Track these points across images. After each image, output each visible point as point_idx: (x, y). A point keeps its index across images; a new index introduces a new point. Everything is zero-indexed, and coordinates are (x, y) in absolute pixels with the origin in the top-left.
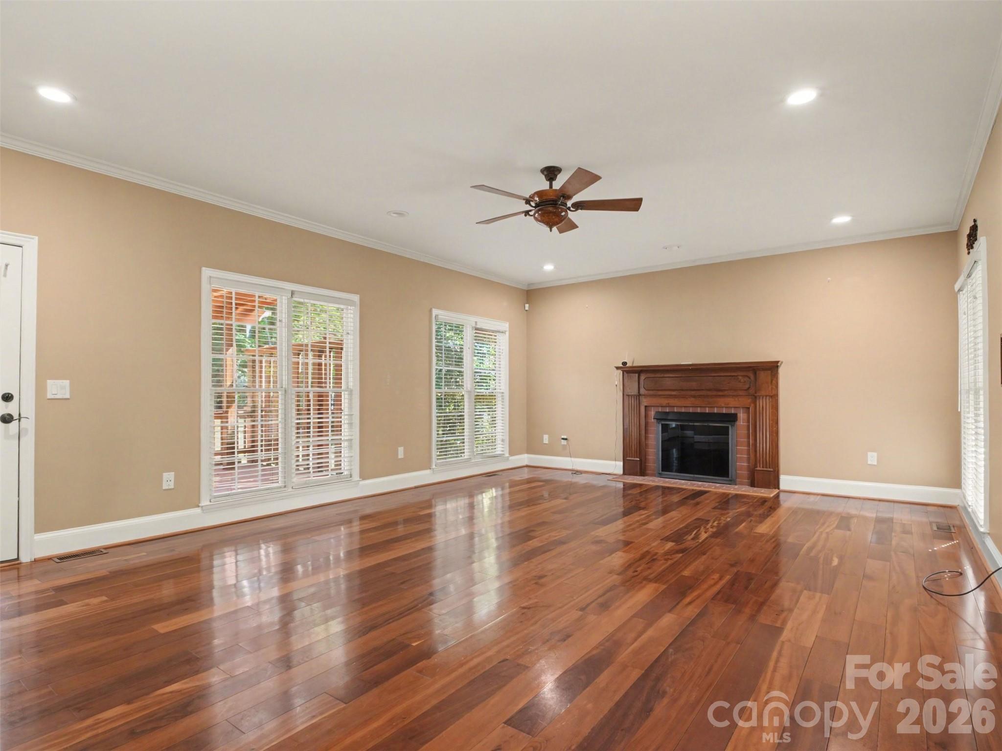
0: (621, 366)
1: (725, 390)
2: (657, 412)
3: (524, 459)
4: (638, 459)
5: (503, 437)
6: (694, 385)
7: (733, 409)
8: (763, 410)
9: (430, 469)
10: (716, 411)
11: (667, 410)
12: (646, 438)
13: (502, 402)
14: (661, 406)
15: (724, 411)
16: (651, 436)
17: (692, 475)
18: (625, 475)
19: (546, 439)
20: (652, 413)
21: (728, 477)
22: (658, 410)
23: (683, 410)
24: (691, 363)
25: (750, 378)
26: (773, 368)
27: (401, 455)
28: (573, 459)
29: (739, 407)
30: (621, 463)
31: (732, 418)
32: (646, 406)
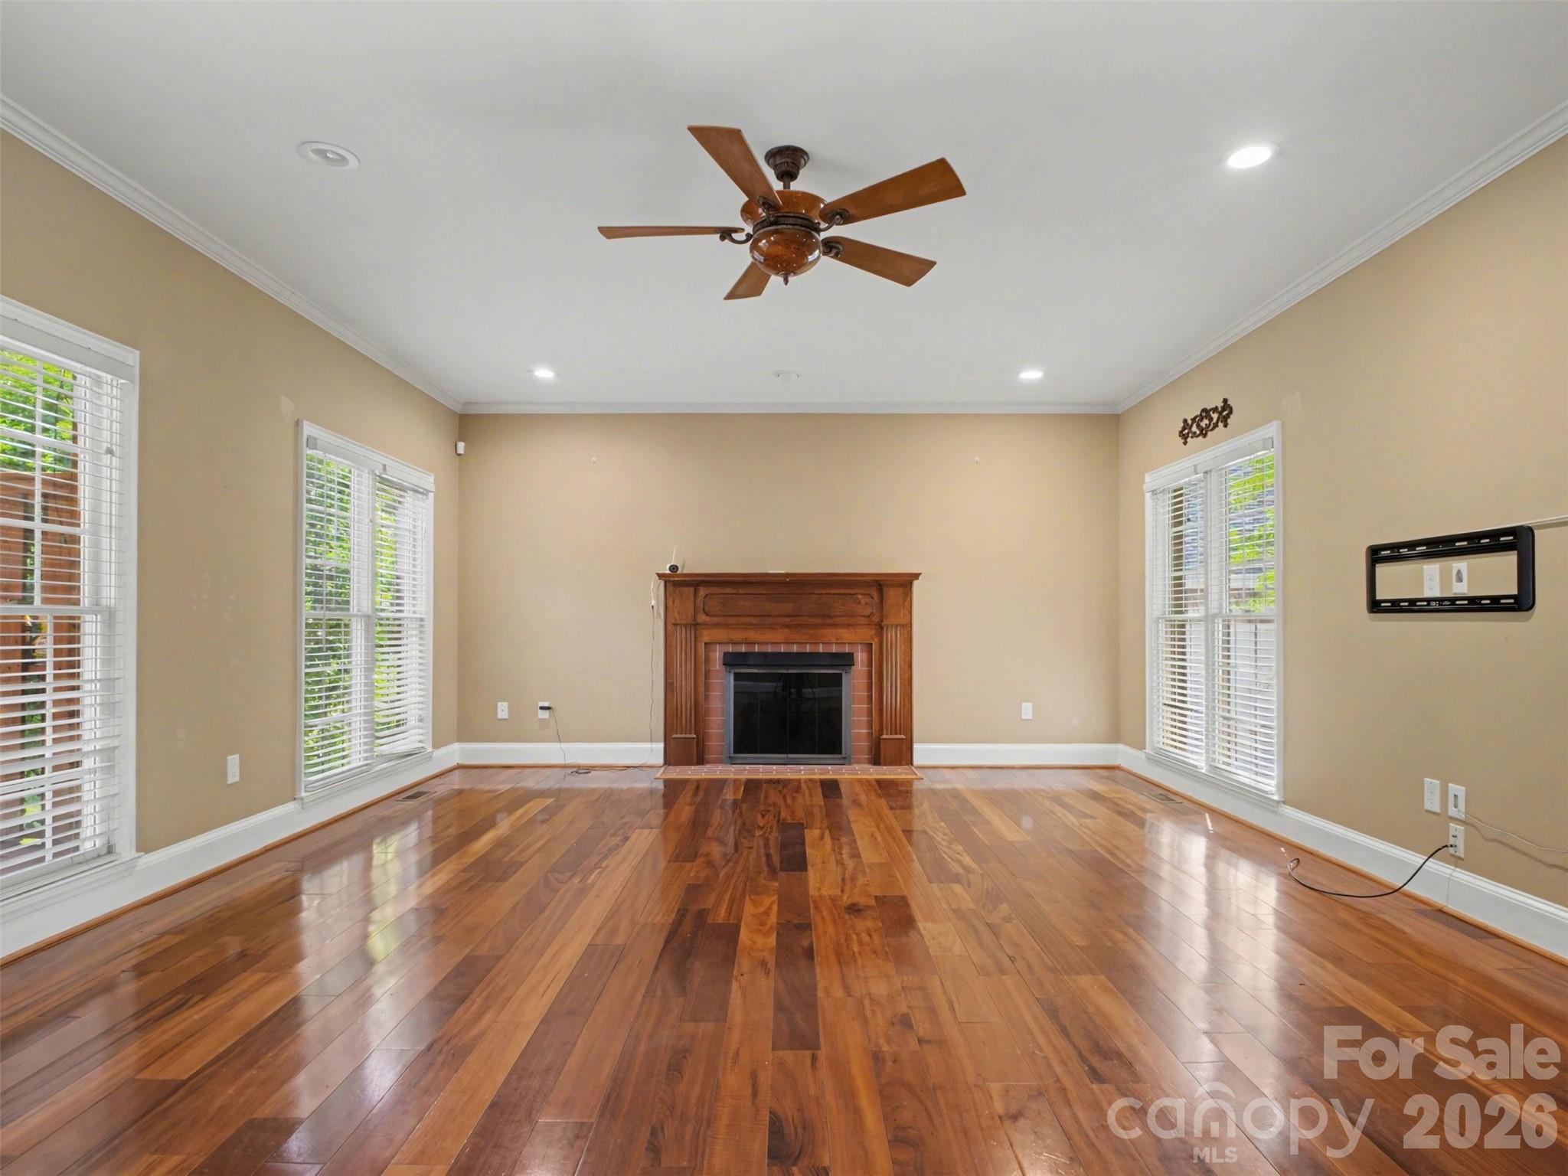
0: (668, 572)
1: (837, 616)
2: (726, 654)
3: (455, 753)
4: (694, 736)
5: (420, 712)
6: (788, 607)
7: (847, 645)
8: (891, 649)
9: (295, 799)
10: (821, 649)
11: (743, 649)
12: (706, 697)
13: (421, 638)
14: (732, 643)
15: (834, 649)
16: (715, 694)
17: (784, 756)
18: (669, 765)
19: (503, 710)
20: (717, 655)
21: (841, 753)
22: (726, 651)
23: (769, 649)
24: (783, 572)
25: (873, 598)
26: (905, 582)
27: (233, 775)
28: (564, 745)
29: (857, 643)
30: (661, 745)
31: (846, 660)
32: (706, 644)
